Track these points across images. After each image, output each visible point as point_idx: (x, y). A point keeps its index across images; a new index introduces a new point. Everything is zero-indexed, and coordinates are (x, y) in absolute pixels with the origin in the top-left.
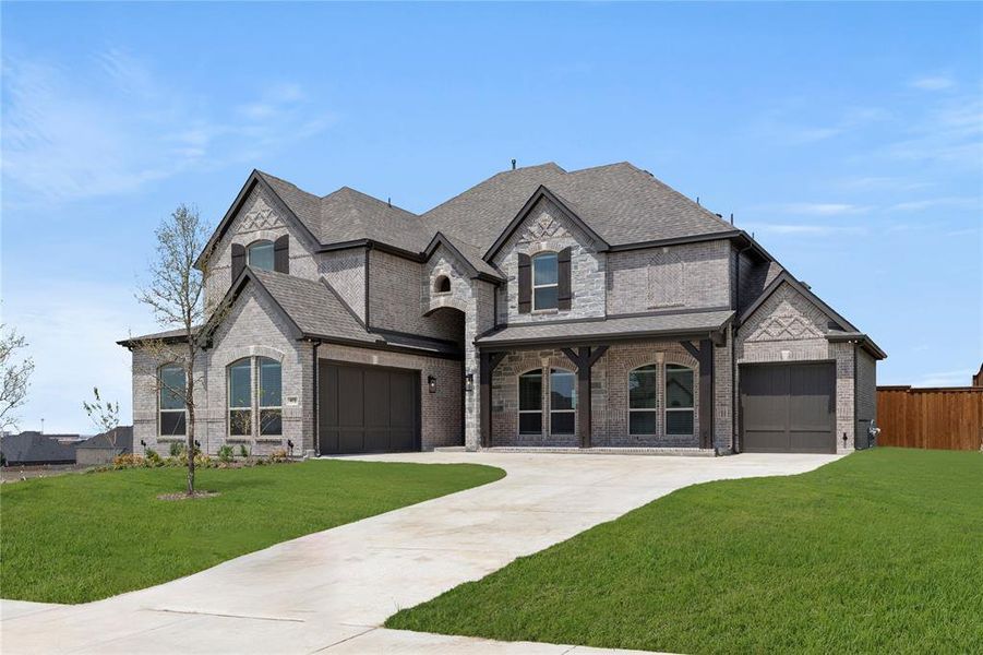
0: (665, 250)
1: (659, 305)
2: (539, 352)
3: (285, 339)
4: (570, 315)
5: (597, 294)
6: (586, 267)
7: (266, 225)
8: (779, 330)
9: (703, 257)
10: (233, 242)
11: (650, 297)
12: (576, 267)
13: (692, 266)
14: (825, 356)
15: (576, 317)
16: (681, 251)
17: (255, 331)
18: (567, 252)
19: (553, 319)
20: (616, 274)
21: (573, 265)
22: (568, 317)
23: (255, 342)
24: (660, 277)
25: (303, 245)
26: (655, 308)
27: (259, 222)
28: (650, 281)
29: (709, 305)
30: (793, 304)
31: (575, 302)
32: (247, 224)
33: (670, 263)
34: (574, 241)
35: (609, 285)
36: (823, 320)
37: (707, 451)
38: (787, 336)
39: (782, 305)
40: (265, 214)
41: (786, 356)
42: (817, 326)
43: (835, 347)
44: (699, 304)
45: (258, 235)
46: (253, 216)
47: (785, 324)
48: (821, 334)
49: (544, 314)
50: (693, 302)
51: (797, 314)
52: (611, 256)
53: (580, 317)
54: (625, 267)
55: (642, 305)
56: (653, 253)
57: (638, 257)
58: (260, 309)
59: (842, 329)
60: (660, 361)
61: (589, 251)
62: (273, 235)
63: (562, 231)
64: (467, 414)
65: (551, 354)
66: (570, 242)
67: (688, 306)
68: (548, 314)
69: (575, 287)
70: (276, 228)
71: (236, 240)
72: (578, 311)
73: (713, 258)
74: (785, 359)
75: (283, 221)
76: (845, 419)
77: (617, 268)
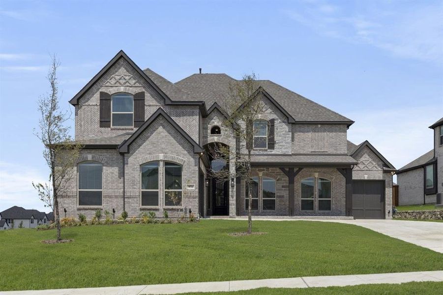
0: (319, 126)
1: (317, 150)
2: (257, 169)
3: (186, 152)
4: (274, 152)
5: (288, 143)
6: (282, 129)
7: (127, 84)
8: (363, 166)
9: (336, 131)
10: (100, 90)
11: (312, 147)
12: (277, 129)
13: (331, 134)
14: (381, 178)
15: (277, 153)
16: (326, 127)
17: (163, 146)
18: (272, 121)
19: (265, 153)
20: (296, 135)
21: (275, 128)
22: (273, 153)
23: (163, 153)
24: (317, 138)
25: (155, 99)
26: (314, 152)
27: (122, 81)
28: (312, 139)
29: (339, 152)
30: (369, 155)
31: (276, 146)
32: (113, 81)
33: (321, 132)
34: (276, 116)
35: (293, 140)
36: (381, 163)
37: (350, 217)
38: (366, 169)
39: (364, 155)
40: (127, 78)
41: (366, 177)
42: (379, 165)
43: (385, 174)
44: (335, 152)
45: (122, 89)
46: (117, 78)
47: (366, 163)
48: (380, 169)
49: (260, 150)
50: (331, 151)
51: (370, 160)
52: (294, 126)
53: (279, 153)
54: (300, 132)
55: (309, 150)
56: (314, 126)
57: (306, 127)
58: (166, 133)
59: (388, 167)
60: (317, 176)
61: (284, 122)
62: (134, 91)
63: (269, 111)
64: (230, 198)
65: (264, 170)
66: (274, 116)
67: (329, 152)
68: (262, 150)
69: (277, 138)
70: (135, 87)
71: (103, 90)
72: (278, 150)
73: (341, 132)
74: (366, 178)
75: (140, 83)
76: (389, 205)
77: (296, 132)
